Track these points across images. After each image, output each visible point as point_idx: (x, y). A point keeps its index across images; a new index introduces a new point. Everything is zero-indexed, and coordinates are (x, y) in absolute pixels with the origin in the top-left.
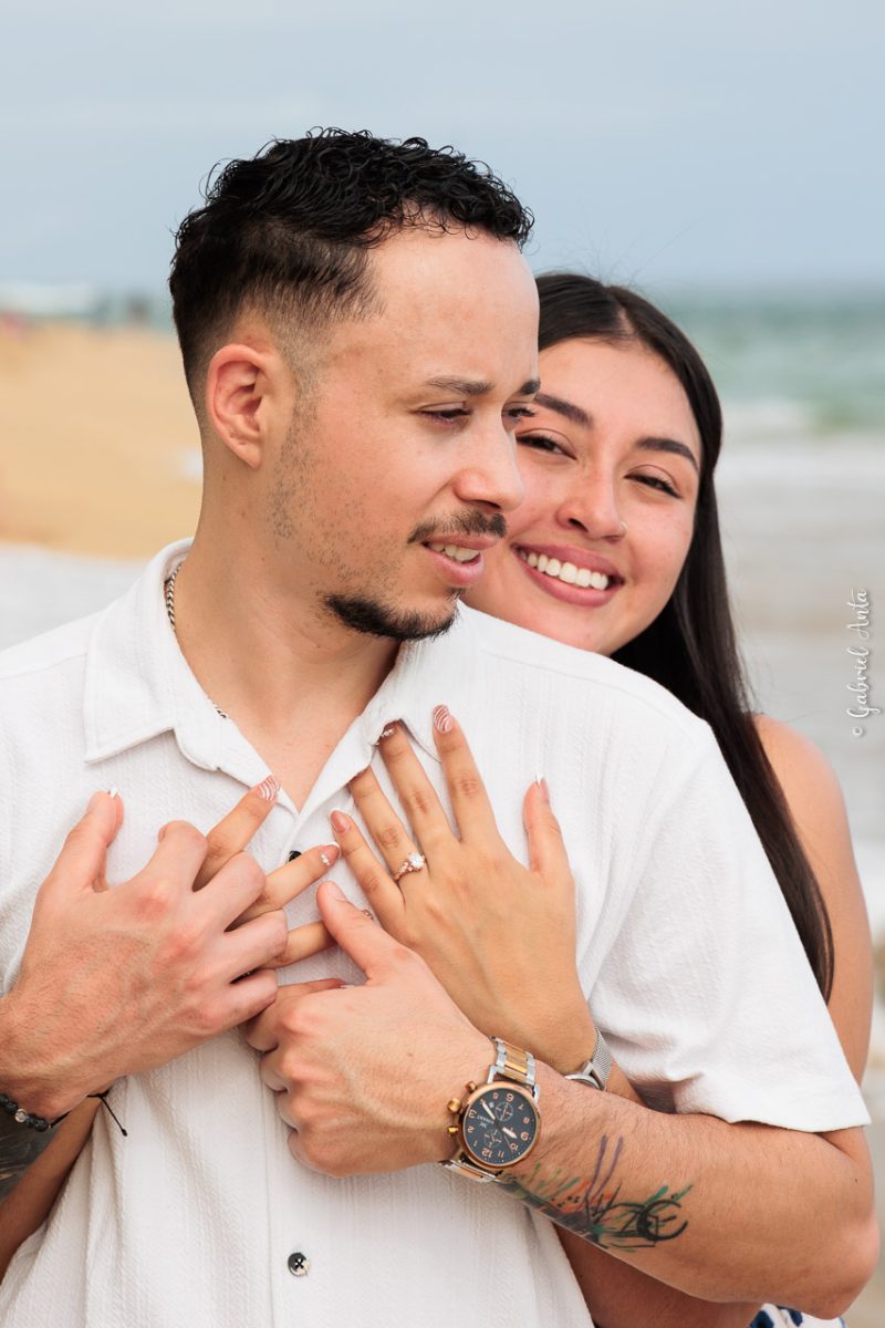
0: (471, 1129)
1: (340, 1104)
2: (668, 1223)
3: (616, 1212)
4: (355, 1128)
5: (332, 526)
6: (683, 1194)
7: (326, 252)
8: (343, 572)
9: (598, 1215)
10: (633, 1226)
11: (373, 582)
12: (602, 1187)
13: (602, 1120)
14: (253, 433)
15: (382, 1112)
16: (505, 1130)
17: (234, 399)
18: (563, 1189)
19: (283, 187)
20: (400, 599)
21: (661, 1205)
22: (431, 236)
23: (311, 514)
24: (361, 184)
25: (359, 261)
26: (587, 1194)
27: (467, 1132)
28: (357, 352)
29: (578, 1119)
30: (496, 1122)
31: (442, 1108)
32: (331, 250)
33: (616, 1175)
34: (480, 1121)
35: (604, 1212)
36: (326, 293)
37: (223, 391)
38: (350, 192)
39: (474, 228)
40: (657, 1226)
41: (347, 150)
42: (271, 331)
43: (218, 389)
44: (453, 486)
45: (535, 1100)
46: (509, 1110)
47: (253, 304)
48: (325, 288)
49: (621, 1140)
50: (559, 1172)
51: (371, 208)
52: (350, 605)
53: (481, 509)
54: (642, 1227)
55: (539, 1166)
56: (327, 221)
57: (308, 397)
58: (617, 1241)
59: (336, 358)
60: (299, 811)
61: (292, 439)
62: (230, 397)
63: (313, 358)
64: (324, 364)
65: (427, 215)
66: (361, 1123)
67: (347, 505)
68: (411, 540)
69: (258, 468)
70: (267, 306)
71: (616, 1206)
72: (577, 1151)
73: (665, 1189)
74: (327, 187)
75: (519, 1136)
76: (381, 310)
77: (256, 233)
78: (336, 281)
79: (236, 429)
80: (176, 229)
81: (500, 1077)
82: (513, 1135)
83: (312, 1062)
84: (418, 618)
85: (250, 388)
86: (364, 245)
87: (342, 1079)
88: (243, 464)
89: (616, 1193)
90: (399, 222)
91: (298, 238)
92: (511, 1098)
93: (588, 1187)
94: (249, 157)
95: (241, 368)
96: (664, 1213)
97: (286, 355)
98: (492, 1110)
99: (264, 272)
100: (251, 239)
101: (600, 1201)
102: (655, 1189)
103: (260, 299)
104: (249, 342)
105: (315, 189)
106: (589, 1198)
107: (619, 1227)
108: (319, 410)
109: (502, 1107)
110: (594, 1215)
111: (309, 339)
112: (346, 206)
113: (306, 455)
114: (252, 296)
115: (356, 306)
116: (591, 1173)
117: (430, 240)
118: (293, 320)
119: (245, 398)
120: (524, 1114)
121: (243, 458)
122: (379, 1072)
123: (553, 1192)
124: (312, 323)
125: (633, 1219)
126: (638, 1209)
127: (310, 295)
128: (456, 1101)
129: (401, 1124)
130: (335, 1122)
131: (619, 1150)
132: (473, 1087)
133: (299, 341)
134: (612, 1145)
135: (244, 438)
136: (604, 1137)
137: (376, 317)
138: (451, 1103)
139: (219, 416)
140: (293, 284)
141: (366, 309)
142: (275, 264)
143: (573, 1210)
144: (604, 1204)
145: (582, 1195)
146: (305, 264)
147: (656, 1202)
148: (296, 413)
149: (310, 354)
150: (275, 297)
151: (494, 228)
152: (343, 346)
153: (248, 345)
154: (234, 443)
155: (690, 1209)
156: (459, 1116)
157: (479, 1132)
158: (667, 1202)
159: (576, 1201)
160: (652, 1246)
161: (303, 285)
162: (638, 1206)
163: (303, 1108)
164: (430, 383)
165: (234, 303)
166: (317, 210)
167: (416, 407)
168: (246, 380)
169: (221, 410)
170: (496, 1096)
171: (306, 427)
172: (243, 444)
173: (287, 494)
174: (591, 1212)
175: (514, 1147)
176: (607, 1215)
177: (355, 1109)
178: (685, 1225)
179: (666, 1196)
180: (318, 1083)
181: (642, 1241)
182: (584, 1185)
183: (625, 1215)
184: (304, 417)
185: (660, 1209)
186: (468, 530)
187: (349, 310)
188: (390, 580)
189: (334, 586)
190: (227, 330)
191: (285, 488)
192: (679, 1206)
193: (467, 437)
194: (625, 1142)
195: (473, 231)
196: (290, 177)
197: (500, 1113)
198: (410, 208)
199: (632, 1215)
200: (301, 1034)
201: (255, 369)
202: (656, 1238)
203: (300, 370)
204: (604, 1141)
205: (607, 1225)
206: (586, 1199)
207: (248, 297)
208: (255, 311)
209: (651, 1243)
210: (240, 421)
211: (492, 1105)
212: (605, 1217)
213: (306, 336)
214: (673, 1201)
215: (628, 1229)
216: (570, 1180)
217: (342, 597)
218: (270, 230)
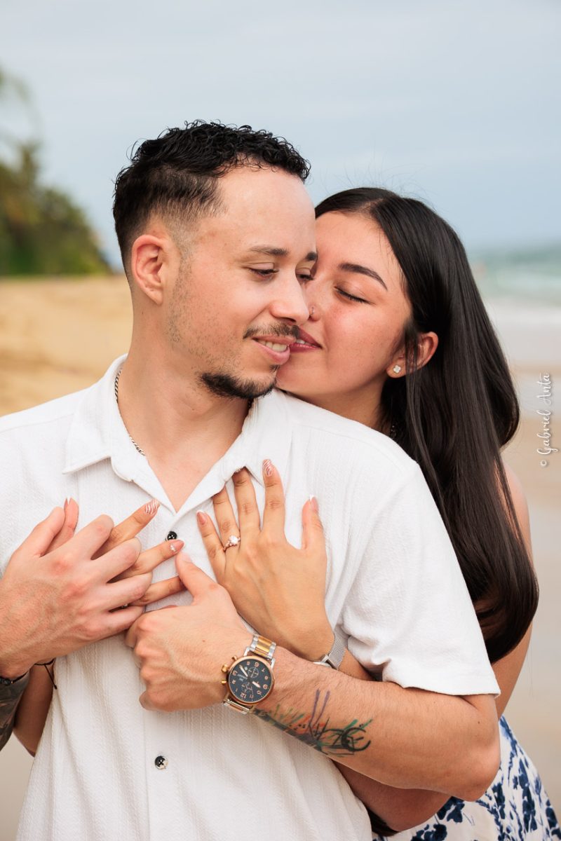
0: (234, 682)
1: (166, 669)
2: (359, 741)
3: (328, 734)
4: (173, 682)
5: (201, 332)
6: (367, 724)
7: (195, 180)
8: (209, 359)
9: (318, 736)
10: (339, 742)
11: (227, 363)
12: (318, 719)
13: (317, 680)
14: (157, 284)
15: (187, 673)
16: (254, 683)
17: (147, 266)
18: (296, 720)
19: (171, 148)
20: (243, 372)
21: (354, 731)
22: (253, 171)
23: (190, 327)
24: (214, 145)
25: (213, 185)
26: (310, 723)
27: (231, 683)
28: (213, 234)
29: (301, 680)
30: (249, 677)
31: (219, 671)
32: (198, 180)
33: (326, 712)
34: (239, 677)
35: (321, 734)
36: (195, 202)
37: (141, 262)
38: (208, 149)
39: (277, 168)
40: (353, 743)
41: (207, 130)
42: (166, 227)
43: (138, 260)
44: (268, 309)
45: (271, 667)
46: (256, 672)
47: (156, 213)
48: (194, 200)
49: (328, 693)
50: (291, 710)
51: (219, 157)
52: (215, 378)
53: (286, 322)
54: (344, 743)
55: (278, 706)
56: (194, 164)
57: (186, 261)
58: (331, 750)
59: (201, 238)
60: (177, 512)
61: (179, 285)
62: (145, 264)
63: (189, 239)
64: (195, 242)
65: (250, 159)
66: (176, 679)
67: (209, 320)
68: (245, 337)
69: (161, 305)
70: (164, 213)
71: (327, 731)
72: (301, 698)
73: (355, 721)
74: (195, 147)
75: (262, 686)
76: (225, 210)
77: (157, 174)
78: (201, 196)
79: (149, 283)
80: (115, 180)
81: (251, 653)
82: (258, 686)
83: (151, 646)
84: (253, 383)
85: (155, 259)
86: (217, 176)
87: (167, 655)
88: (153, 302)
89: (327, 723)
90: (236, 164)
91: (180, 173)
92: (257, 665)
93: (310, 719)
94: (154, 138)
95: (150, 248)
96: (357, 735)
97: (175, 239)
98: (247, 671)
99: (161, 194)
100: (155, 177)
101: (318, 728)
102: (349, 721)
103: (160, 209)
104: (154, 234)
105: (188, 148)
106: (311, 726)
107: (331, 743)
108: (193, 268)
109: (252, 670)
110: (315, 735)
111: (186, 229)
112: (205, 156)
113: (187, 293)
114: (156, 208)
115: (211, 208)
116: (311, 711)
117: (252, 173)
118: (178, 219)
119: (153, 265)
120: (264, 674)
121: (153, 299)
122: (186, 651)
123: (289, 721)
124: (188, 220)
125: (339, 738)
126: (340, 733)
127: (186, 204)
128: (226, 666)
129: (197, 679)
130: (163, 679)
131: (327, 699)
132: (236, 658)
133: (182, 231)
134: (323, 695)
135: (152, 287)
136: (318, 691)
137: (223, 214)
138: (223, 667)
139: (139, 276)
140: (177, 199)
141: (217, 210)
142: (167, 189)
143: (303, 732)
144: (320, 729)
145: (307, 723)
146: (183, 188)
147: (350, 729)
148: (180, 271)
149: (187, 237)
150: (168, 208)
151: (288, 167)
152: (206, 231)
153: (154, 236)
154: (148, 290)
155: (371, 733)
156: (227, 675)
157: (239, 683)
158: (358, 729)
159: (304, 727)
160: (353, 754)
161: (183, 199)
162: (340, 731)
163: (147, 672)
164: (252, 250)
165: (146, 214)
166: (190, 158)
167: (245, 264)
168: (153, 254)
169: (140, 272)
170: (248, 663)
171: (186, 278)
172: (152, 291)
173: (176, 316)
174: (314, 734)
175: (259, 693)
176: (323, 736)
177: (173, 671)
178: (369, 743)
179: (357, 725)
180: (155, 658)
181: (346, 751)
182: (306, 719)
183: (334, 736)
184: (185, 273)
185: (353, 733)
186: (278, 333)
187: (208, 211)
188: (237, 361)
189: (205, 368)
190: (143, 229)
191: (175, 314)
192: (364, 731)
193: (275, 284)
194: (331, 694)
195: (276, 169)
196: (175, 143)
197: (251, 673)
198: (241, 157)
199: (337, 736)
200: (148, 631)
201: (158, 248)
202: (354, 750)
203: (183, 247)
204: (318, 692)
205: (324, 741)
206: (309, 726)
207: (153, 210)
208: (157, 216)
209: (351, 753)
210: (150, 277)
211: (246, 668)
212: (322, 737)
213: (185, 227)
214: (361, 728)
215: (336, 744)
216: (298, 715)
217: (210, 374)
218: (165, 171)
